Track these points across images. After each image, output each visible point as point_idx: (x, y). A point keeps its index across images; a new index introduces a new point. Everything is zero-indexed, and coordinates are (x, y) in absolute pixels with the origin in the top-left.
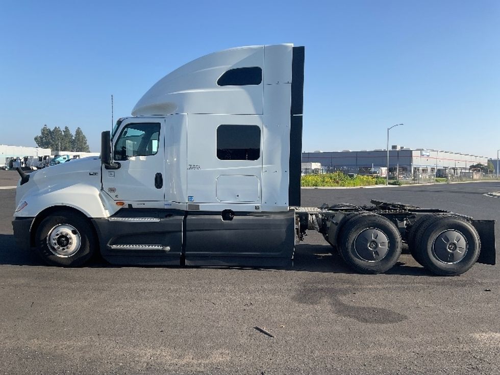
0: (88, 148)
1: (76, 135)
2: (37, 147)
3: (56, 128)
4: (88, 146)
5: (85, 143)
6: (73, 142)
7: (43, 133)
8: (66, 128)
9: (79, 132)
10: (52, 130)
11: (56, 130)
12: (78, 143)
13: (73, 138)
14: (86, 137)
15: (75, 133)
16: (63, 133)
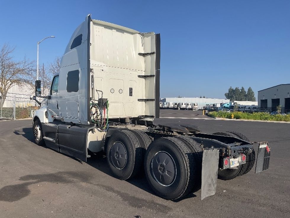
0: (255, 99)
1: (248, 91)
2: (226, 99)
3: (236, 88)
4: (255, 98)
5: (253, 96)
6: (246, 96)
7: (229, 91)
8: (243, 88)
9: (250, 90)
10: (234, 89)
11: (237, 89)
12: (249, 96)
13: (246, 93)
14: (254, 92)
15: (248, 90)
16: (240, 91)
